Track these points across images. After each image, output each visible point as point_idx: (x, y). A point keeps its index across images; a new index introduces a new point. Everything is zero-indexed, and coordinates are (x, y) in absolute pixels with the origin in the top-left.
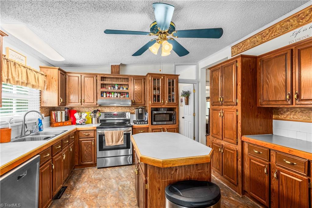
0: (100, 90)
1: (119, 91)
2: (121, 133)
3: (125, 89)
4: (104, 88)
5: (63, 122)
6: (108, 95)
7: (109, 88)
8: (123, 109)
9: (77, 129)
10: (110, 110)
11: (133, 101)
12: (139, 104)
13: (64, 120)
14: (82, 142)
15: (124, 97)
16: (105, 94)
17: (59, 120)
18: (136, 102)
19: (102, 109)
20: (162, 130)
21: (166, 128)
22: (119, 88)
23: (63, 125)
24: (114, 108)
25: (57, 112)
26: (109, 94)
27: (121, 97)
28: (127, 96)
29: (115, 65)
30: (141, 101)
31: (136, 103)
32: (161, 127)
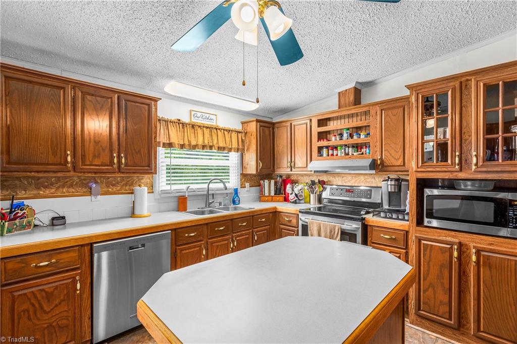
0: (316, 144)
1: (351, 141)
2: (334, 229)
3: (362, 136)
4: (323, 140)
5: (272, 197)
6: (331, 152)
7: (333, 138)
8: (368, 180)
9: (276, 208)
10: (342, 181)
11: (379, 161)
12: (396, 169)
13: (273, 193)
14: (283, 230)
15: (362, 154)
16: (325, 151)
17: (267, 194)
18: (387, 163)
19: (330, 179)
20: (456, 247)
21: (472, 245)
22: (351, 136)
23: (272, 201)
24: (350, 178)
25: (264, 182)
26: (331, 150)
27: (355, 154)
28: (368, 151)
29: (346, 90)
30: (401, 159)
31: (388, 166)
32: (453, 236)
